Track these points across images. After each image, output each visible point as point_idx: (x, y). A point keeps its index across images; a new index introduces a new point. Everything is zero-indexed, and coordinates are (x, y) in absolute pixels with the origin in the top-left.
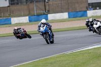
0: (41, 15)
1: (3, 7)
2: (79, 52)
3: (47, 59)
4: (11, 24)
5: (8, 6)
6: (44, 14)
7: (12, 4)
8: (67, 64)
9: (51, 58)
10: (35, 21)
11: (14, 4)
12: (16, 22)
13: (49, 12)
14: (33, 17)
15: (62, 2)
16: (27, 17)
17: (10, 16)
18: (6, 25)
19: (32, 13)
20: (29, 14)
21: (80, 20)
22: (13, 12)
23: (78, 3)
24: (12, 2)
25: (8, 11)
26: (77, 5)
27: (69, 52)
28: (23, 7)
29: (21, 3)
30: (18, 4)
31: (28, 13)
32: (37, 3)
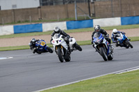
0: (84, 20)
1: (31, 9)
2: (135, 71)
4: (42, 31)
5: (39, 7)
6: (88, 19)
7: (43, 5)
8: (118, 88)
9: (96, 79)
10: (75, 28)
11: (46, 4)
12: (49, 29)
13: (94, 16)
14: (73, 22)
15: (113, 3)
16: (65, 23)
17: (41, 21)
18: (35, 33)
19: (71, 17)
20: (67, 18)
21: (137, 28)
22: (45, 15)
23: (134, 4)
24: (45, 2)
25: (38, 13)
26: (133, 8)
27: (121, 72)
28: (60, 9)
29: (57, 3)
30: (52, 4)
31: (65, 17)
32: (78, 4)
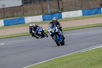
0: (55, 13)
1: (16, 7)
2: (94, 50)
3: (63, 57)
4: (24, 23)
5: (22, 6)
6: (58, 12)
7: (25, 3)
8: (83, 62)
9: (66, 57)
10: (49, 20)
11: (27, 3)
12: (29, 22)
13: (63, 10)
14: (47, 15)
16: (41, 16)
17: (23, 16)
19: (45, 12)
20: (43, 12)
21: (94, 17)
22: (26, 11)
24: (25, 2)
25: (21, 10)
26: (91, 3)
27: (84, 50)
28: (37, 6)
29: (34, 2)
30: (31, 3)
31: (41, 12)
32: (50, 2)
